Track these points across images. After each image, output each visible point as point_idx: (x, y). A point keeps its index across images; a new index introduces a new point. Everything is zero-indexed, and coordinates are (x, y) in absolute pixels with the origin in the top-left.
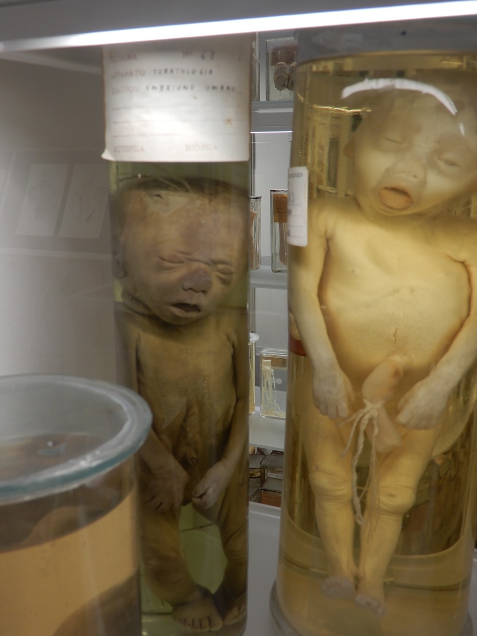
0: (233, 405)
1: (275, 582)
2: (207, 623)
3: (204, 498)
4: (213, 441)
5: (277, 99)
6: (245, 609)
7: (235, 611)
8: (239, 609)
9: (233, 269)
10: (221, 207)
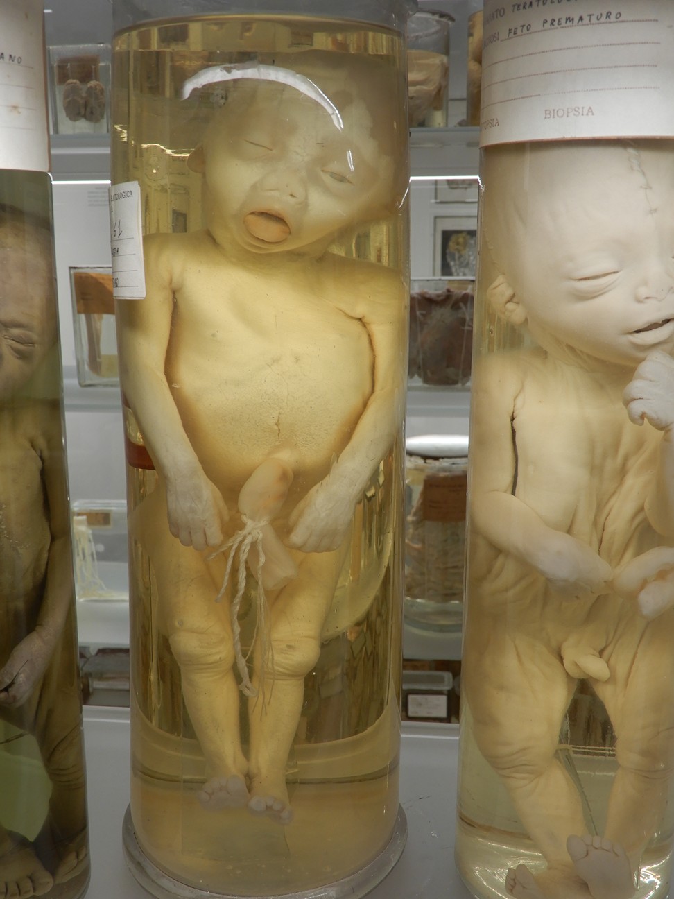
0: (47, 547)
1: (129, 806)
2: (30, 884)
3: (13, 691)
4: (20, 605)
5: (70, 132)
6: (87, 855)
7: (72, 860)
8: (77, 857)
9: (35, 337)
10: (10, 240)
